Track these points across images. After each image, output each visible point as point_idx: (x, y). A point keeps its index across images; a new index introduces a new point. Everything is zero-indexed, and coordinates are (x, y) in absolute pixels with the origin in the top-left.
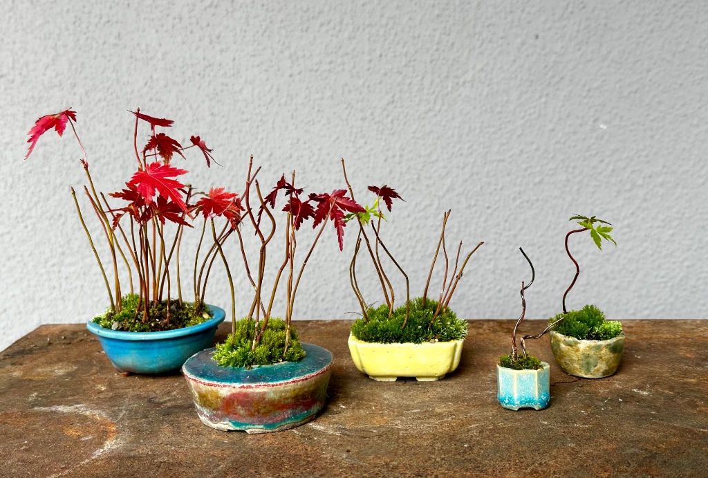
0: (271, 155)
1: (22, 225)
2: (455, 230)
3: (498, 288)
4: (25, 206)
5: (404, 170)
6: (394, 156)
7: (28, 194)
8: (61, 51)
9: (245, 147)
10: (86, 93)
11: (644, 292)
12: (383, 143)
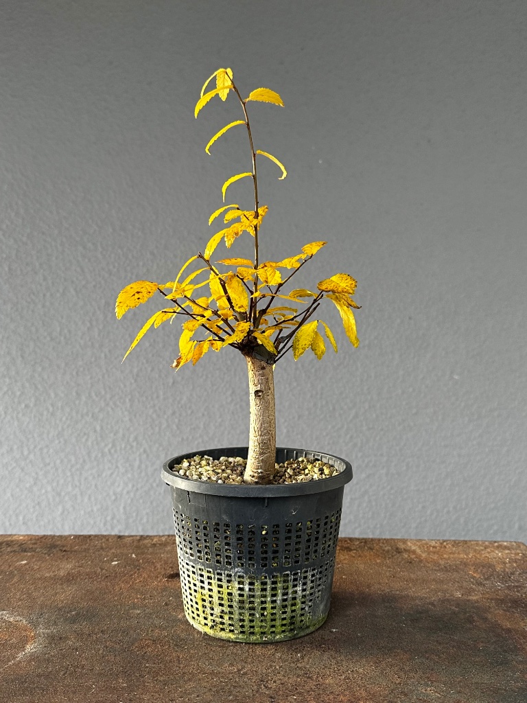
0: (233, 392)
1: (57, 442)
2: (359, 445)
3: (389, 487)
4: (60, 429)
5: (324, 403)
6: (317, 394)
7: (64, 419)
8: (94, 323)
9: (215, 388)
10: (110, 351)
11: (491, 490)
12: (309, 385)
